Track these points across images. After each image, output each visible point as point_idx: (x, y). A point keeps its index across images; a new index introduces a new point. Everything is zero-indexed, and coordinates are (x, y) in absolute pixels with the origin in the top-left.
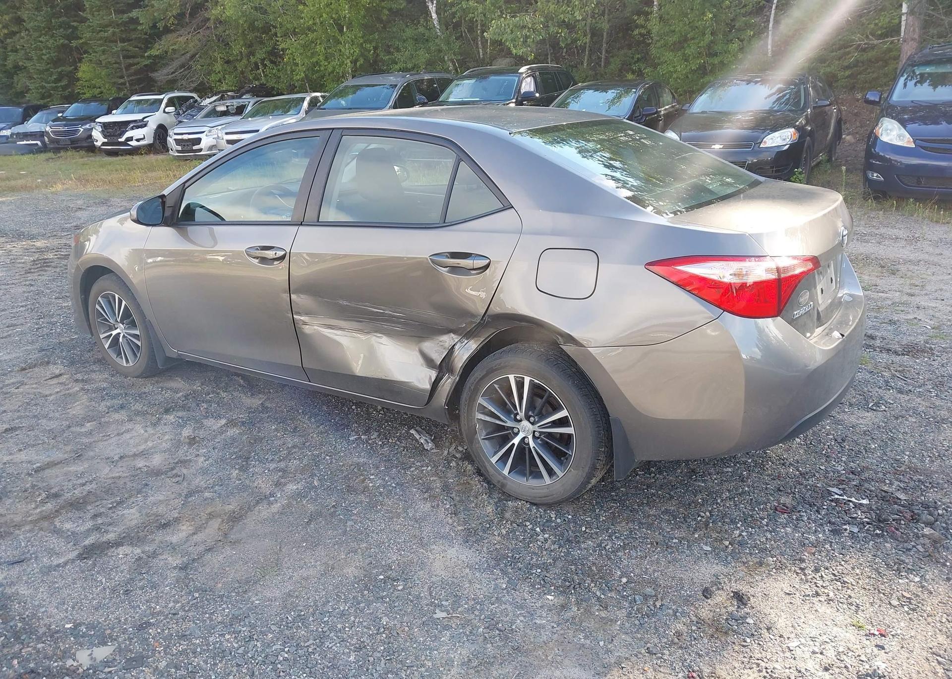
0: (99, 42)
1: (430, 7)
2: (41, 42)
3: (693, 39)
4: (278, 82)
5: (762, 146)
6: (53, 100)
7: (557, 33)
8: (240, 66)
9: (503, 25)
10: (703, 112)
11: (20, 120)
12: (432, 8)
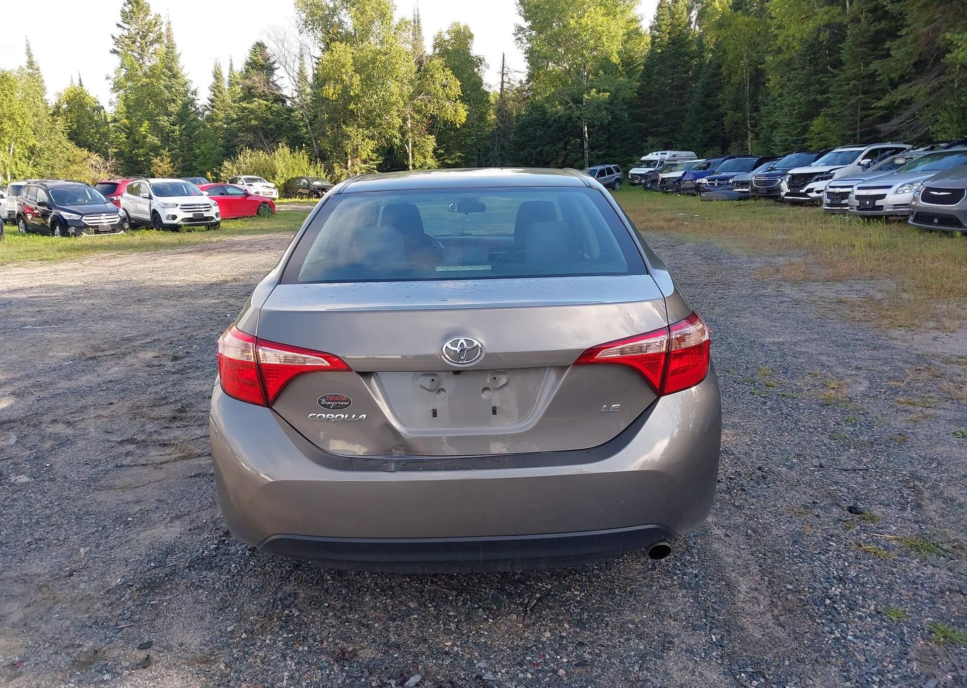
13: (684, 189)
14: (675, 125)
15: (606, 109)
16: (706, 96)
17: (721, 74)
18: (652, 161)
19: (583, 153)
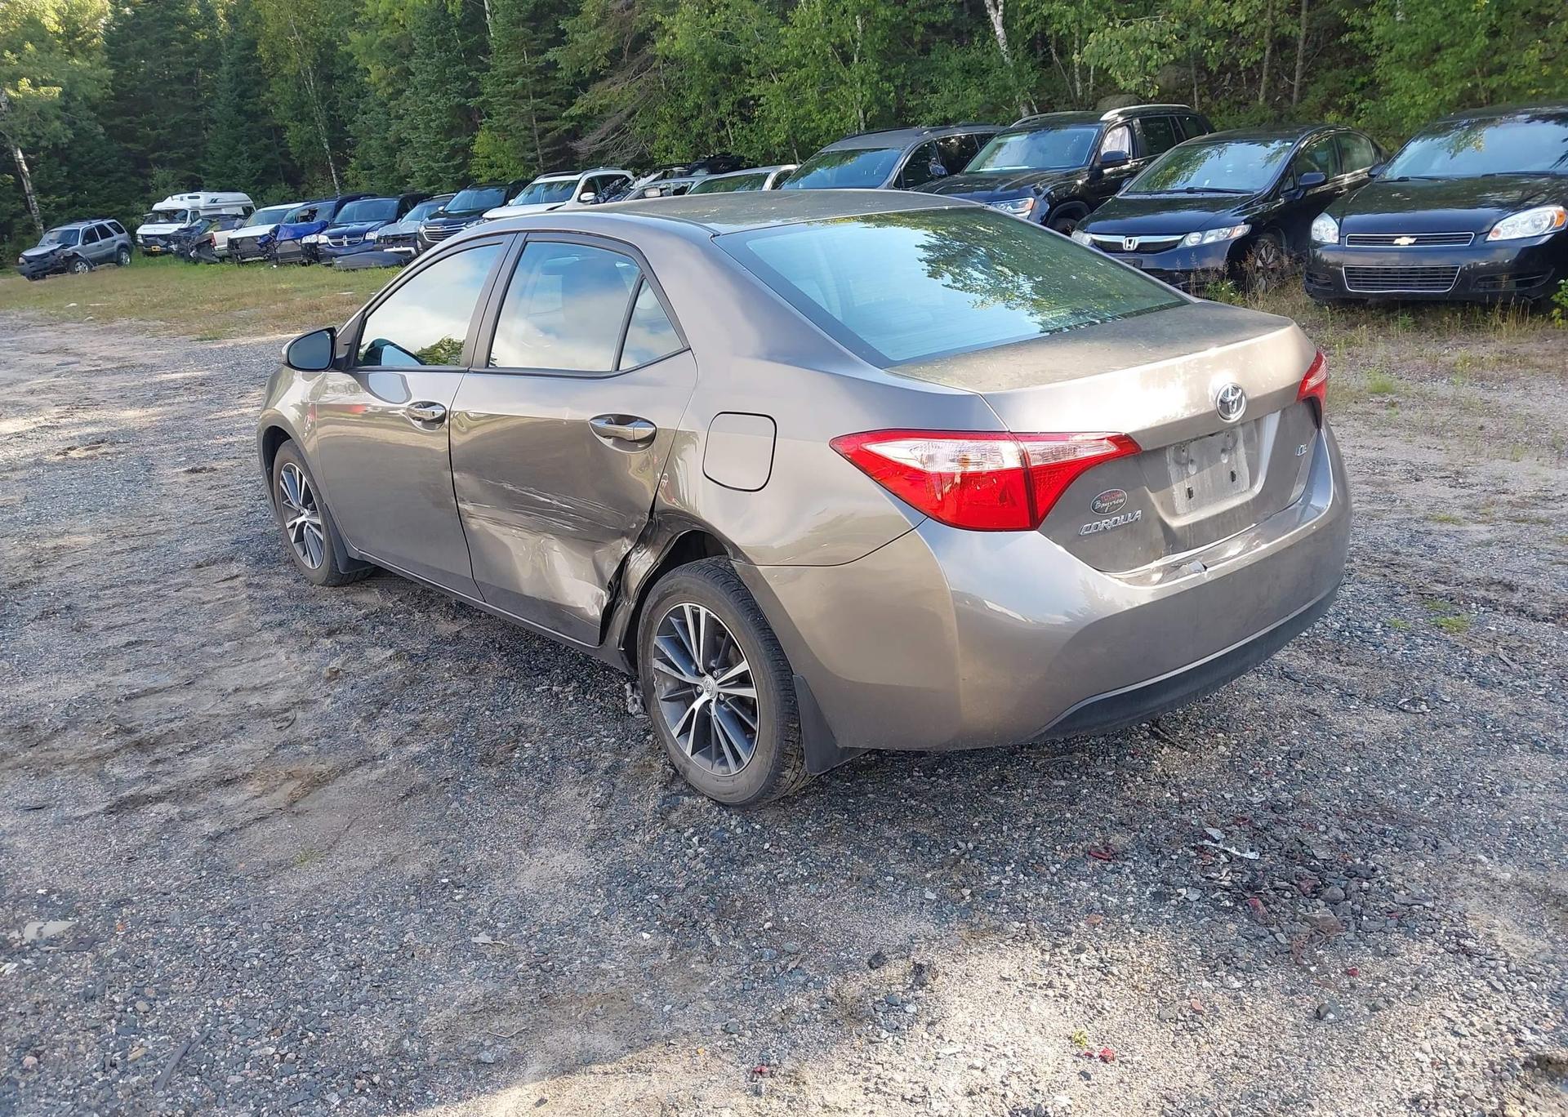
0: (504, 99)
1: (993, 17)
2: (431, 102)
3: (1452, 45)
4: (749, 149)
5: (1490, 238)
6: (441, 187)
7: (1204, 48)
8: (696, 126)
9: (1108, 40)
10: (1401, 180)
11: (393, 217)
12: (996, 18)
13: (284, 255)
14: (194, 147)
15: (58, 117)
16: (242, 96)
17: (260, 59)
18: (175, 212)
19: (26, 202)
